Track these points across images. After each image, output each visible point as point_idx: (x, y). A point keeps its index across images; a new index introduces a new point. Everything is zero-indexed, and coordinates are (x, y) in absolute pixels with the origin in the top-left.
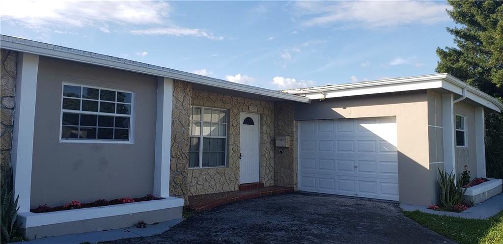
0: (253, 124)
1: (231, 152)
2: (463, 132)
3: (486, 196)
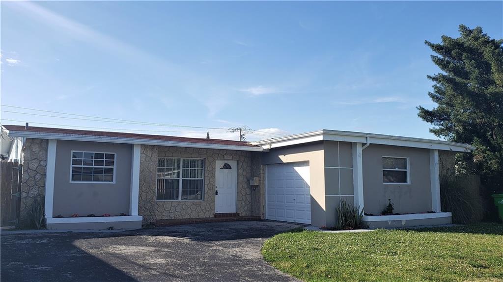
0: (231, 169)
1: (206, 189)
2: (406, 171)
3: (403, 223)
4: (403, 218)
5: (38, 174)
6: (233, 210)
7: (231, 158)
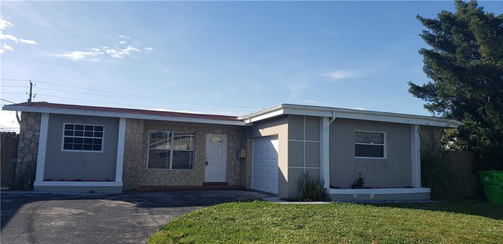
0: (222, 141)
1: (197, 160)
2: (383, 146)
3: (371, 198)
4: (372, 192)
5: (33, 143)
6: (222, 179)
7: (221, 131)
